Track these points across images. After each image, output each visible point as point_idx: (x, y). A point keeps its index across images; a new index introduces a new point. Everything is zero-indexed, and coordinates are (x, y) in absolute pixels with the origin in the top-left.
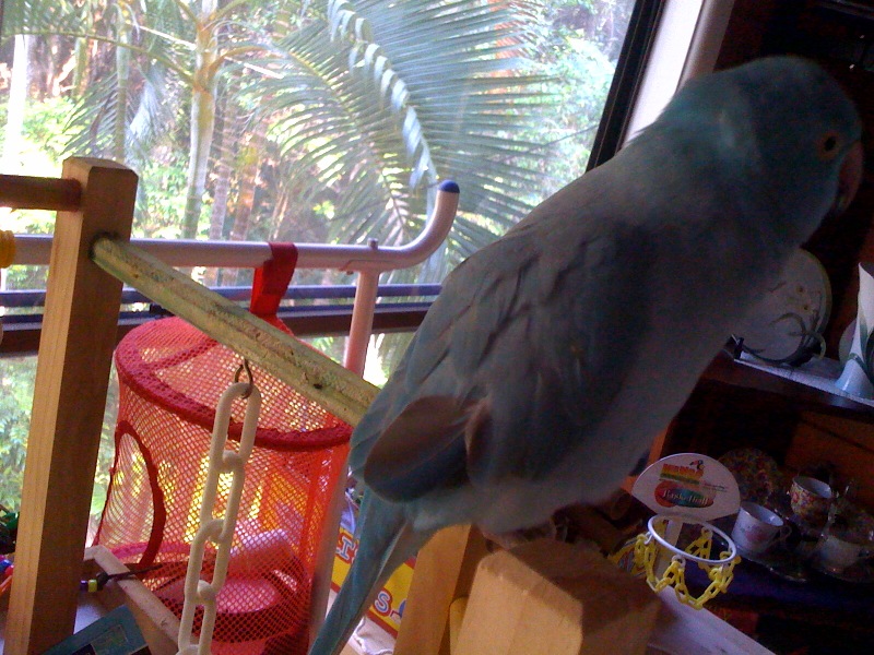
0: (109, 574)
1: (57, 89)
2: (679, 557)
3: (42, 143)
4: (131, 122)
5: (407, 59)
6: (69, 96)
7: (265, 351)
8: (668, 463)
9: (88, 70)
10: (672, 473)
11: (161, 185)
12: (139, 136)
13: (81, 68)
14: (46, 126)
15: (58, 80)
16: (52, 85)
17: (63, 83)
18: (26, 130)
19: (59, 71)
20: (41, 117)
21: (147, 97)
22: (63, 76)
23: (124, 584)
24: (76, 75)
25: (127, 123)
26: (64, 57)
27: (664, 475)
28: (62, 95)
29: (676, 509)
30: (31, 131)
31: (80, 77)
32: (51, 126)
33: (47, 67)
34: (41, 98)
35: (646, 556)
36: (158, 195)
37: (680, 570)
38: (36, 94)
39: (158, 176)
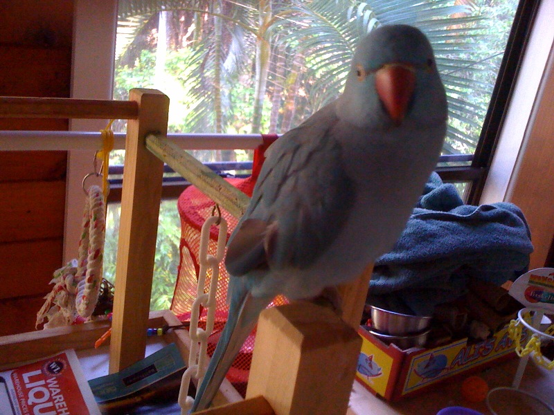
0: (170, 325)
1: (185, 43)
2: (537, 335)
3: (177, 76)
4: (224, 62)
5: (387, 10)
6: (192, 47)
7: (223, 198)
8: (534, 274)
9: (202, 30)
10: (537, 280)
11: (245, 99)
12: (229, 71)
13: (198, 29)
14: (178, 65)
15: (185, 38)
16: (182, 41)
17: (189, 39)
18: (166, 68)
19: (186, 31)
20: (176, 60)
21: (234, 46)
22: (188, 34)
23: (178, 332)
24: (195, 34)
25: (221, 62)
26: (188, 23)
27: (530, 282)
28: (188, 46)
29: (540, 304)
30: (170, 68)
31: (198, 35)
32: (181, 65)
33: (179, 29)
34: (176, 49)
35: (516, 334)
36: (243, 105)
37: (537, 344)
38: (173, 46)
39: (243, 93)
